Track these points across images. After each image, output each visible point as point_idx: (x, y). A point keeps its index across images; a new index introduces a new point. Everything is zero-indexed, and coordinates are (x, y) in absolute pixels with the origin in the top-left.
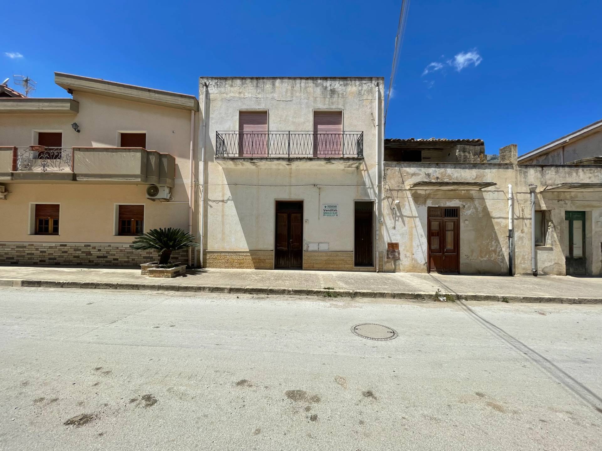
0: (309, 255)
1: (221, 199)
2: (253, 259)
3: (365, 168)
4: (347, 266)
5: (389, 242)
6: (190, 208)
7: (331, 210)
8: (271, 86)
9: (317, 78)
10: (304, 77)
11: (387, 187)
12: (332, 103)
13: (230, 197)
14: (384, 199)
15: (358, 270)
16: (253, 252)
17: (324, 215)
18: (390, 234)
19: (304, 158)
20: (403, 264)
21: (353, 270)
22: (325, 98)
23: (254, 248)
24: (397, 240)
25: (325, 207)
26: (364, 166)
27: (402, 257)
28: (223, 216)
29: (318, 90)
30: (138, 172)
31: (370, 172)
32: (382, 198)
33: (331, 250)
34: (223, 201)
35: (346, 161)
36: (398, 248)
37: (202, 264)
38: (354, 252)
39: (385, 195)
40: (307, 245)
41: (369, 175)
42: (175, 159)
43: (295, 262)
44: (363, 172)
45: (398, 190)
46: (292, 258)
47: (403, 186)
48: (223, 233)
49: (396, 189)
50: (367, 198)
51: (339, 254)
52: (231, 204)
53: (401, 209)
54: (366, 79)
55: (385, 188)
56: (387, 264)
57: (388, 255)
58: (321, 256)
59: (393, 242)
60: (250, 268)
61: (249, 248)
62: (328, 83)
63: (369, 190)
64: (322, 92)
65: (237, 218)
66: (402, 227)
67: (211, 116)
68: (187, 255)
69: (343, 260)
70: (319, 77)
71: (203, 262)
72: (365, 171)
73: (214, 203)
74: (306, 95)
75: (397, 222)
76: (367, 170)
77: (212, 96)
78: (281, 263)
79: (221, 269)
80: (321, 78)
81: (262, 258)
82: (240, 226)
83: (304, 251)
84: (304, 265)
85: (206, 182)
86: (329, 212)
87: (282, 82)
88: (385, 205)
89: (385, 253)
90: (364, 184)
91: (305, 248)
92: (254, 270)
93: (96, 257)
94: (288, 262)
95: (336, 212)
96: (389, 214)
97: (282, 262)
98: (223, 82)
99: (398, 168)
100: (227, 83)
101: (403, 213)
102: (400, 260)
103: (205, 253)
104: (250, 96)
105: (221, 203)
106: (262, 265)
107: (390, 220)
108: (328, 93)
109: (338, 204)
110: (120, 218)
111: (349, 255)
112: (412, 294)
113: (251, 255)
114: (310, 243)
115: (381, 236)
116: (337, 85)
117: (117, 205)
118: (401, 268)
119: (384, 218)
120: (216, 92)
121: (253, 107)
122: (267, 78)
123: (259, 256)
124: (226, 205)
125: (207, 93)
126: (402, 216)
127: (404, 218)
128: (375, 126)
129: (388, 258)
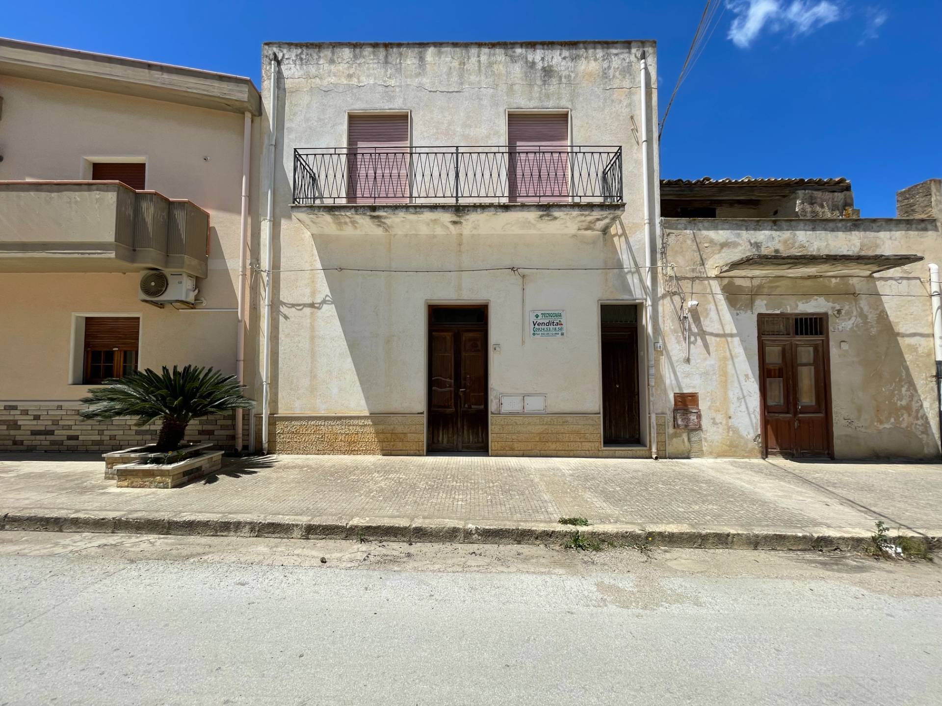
0: (502, 423)
1: (309, 301)
2: (377, 433)
3: (620, 232)
4: (587, 446)
5: (677, 391)
6: (239, 321)
7: (549, 324)
8: (416, 61)
9: (513, 45)
10: (487, 42)
11: (670, 272)
12: (548, 96)
13: (327, 296)
14: (664, 297)
15: (611, 453)
16: (377, 417)
17: (534, 334)
18: (678, 374)
19: (491, 206)
20: (709, 439)
21: (600, 454)
22: (531, 85)
23: (381, 408)
24: (694, 387)
25: (537, 316)
26: (619, 227)
27: (705, 423)
28: (312, 338)
29: (517, 70)
30: (110, 237)
31: (631, 240)
32: (659, 295)
33: (549, 410)
34: (312, 305)
35: (586, 210)
36: (698, 405)
37: (265, 445)
38: (601, 415)
39: (665, 289)
40: (498, 400)
41: (629, 247)
42: (207, 216)
43: (471, 437)
44: (616, 239)
45: (693, 279)
46: (465, 427)
47: (703, 270)
48: (313, 376)
49: (687, 276)
50: (626, 297)
51: (569, 418)
52: (329, 310)
53: (702, 319)
54: (618, 45)
55: (666, 275)
56: (674, 439)
57: (675, 419)
58: (529, 424)
59: (685, 391)
60: (372, 452)
61: (369, 410)
62: (537, 55)
63: (629, 277)
64: (526, 73)
65: (344, 344)
66: (705, 359)
67: (287, 125)
68: (234, 427)
69: (578, 433)
70: (519, 41)
71: (269, 442)
72: (620, 237)
73: (293, 309)
74: (490, 80)
75: (692, 346)
76: (624, 234)
77: (288, 84)
78: (440, 439)
79: (309, 456)
80: (522, 45)
81: (399, 429)
82: (350, 360)
83: (492, 413)
84: (492, 445)
85: (276, 265)
86: (546, 327)
87: (440, 53)
88: (666, 312)
89: (669, 416)
90: (620, 266)
91: (492, 406)
92: (380, 457)
93: (29, 433)
94: (455, 437)
95: (559, 326)
96: (675, 331)
97: (443, 438)
98: (314, 52)
99: (691, 232)
100: (322, 55)
101: (705, 328)
102: (702, 430)
103: (273, 420)
104: (372, 82)
105: (307, 310)
106: (400, 445)
107: (678, 342)
108: (538, 75)
109: (563, 311)
110: (87, 345)
111: (591, 422)
112: (804, 537)
113: (375, 424)
114: (503, 395)
115: (660, 379)
116: (557, 58)
117: (77, 318)
118: (704, 449)
119: (664, 340)
120: (297, 75)
121: (377, 106)
122: (408, 44)
123: (392, 427)
124: (319, 313)
125: (279, 78)
126: (703, 334)
127: (707, 337)
128: (640, 142)
129: (676, 426)
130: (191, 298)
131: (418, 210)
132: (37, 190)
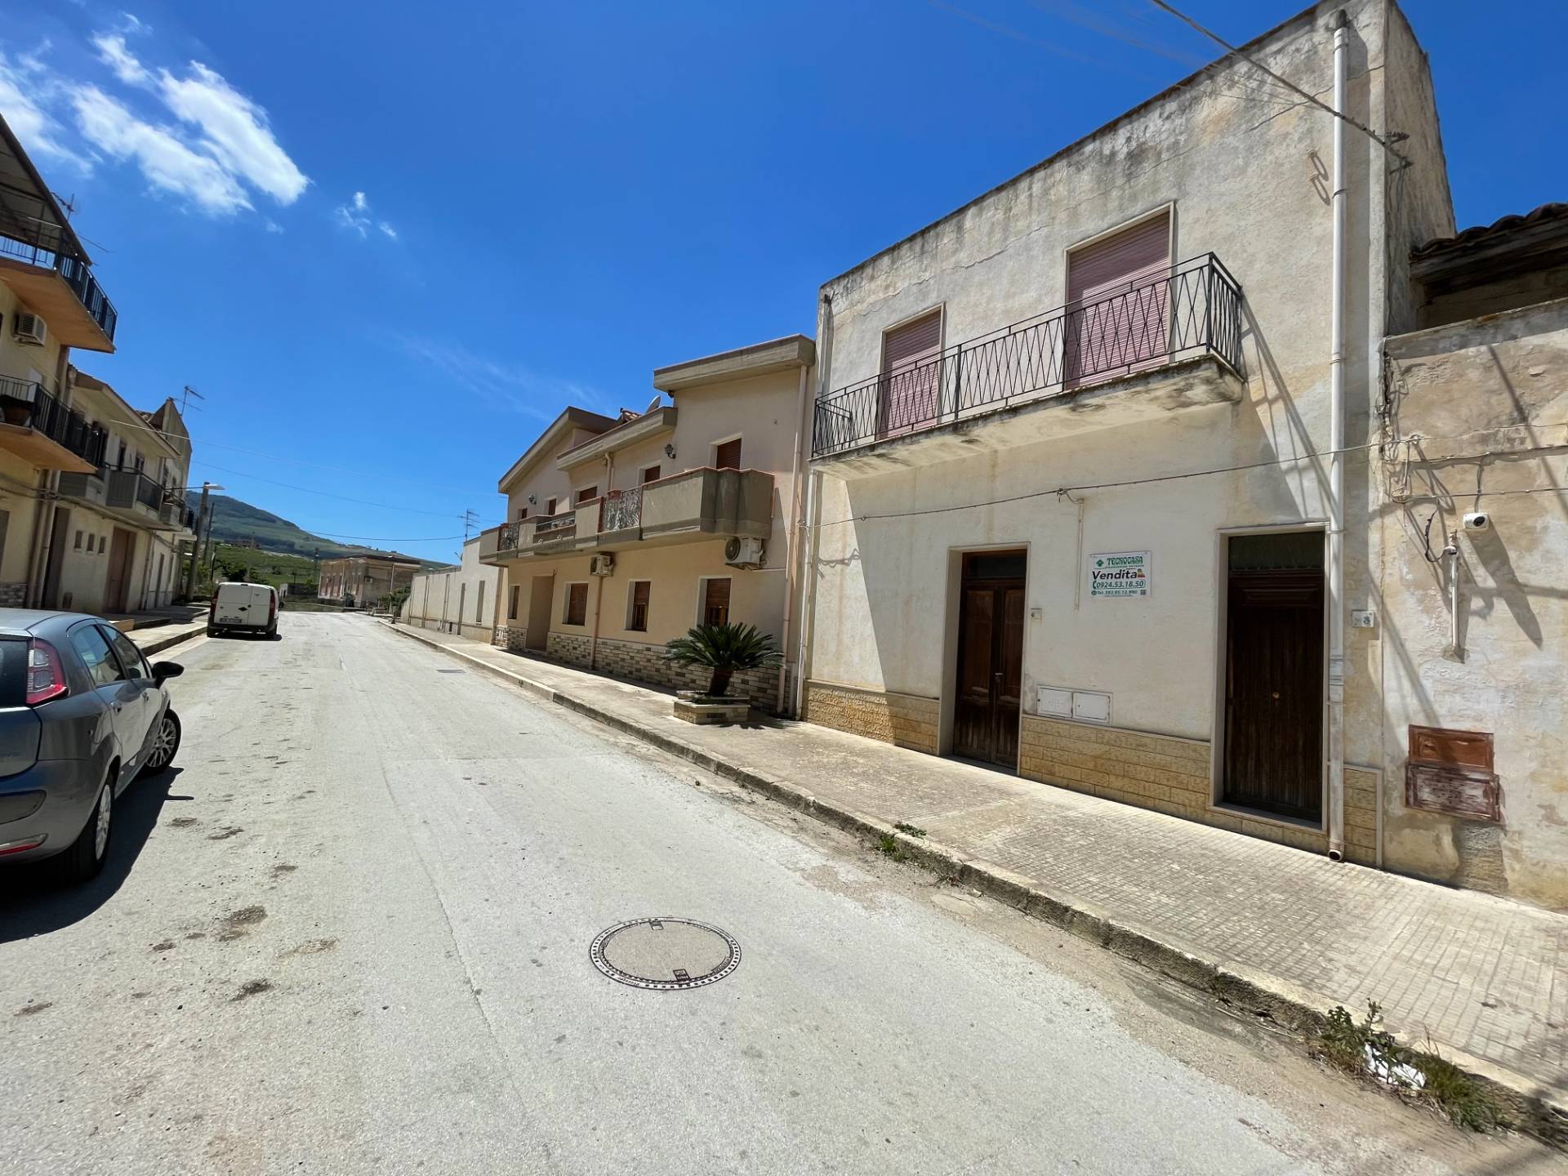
0: (1039, 729)
1: (841, 557)
2: (893, 716)
3: (1273, 391)
4: (1181, 796)
5: (1421, 721)
6: (787, 580)
7: (1120, 575)
8: (953, 236)
9: (1081, 144)
10: (1041, 161)
11: (1402, 453)
12: (1134, 198)
13: (855, 550)
14: (1384, 511)
15: (1231, 822)
16: (894, 697)
17: (1094, 593)
18: (1427, 684)
19: (994, 413)
20: (1526, 852)
21: (1208, 816)
22: (1106, 194)
23: (897, 686)
24: (1478, 719)
25: (1100, 563)
26: (1270, 382)
27: (1511, 810)
28: (841, 598)
29: (1085, 180)
30: (698, 513)
31: (1300, 404)
32: (1372, 507)
33: (1117, 720)
34: (842, 562)
35: (1137, 385)
36: (1490, 764)
37: (799, 711)
38: (1213, 744)
39: (1388, 493)
40: (1034, 694)
41: (1295, 418)
42: (772, 478)
43: (1009, 745)
44: (1262, 411)
45: (1482, 461)
46: (1002, 730)
47: (1524, 434)
48: (840, 642)
49: (1466, 454)
50: (1281, 518)
52: (856, 566)
53: (1512, 555)
54: (1284, 31)
55: (1393, 462)
56: (1407, 831)
57: (1410, 784)
58: (1079, 738)
59: (1447, 724)
60: (880, 737)
61: (886, 685)
62: (1119, 143)
63: (1292, 482)
64: (1099, 177)
65: (866, 604)
66: (1524, 653)
67: (833, 366)
68: (777, 687)
69: (1164, 768)
70: (1088, 134)
71: (802, 708)
72: (1271, 402)
73: (828, 567)
74: (1044, 216)
75: (1473, 621)
76: (1284, 396)
77: (836, 321)
78: (970, 740)
79: (831, 730)
80: (1093, 137)
81: (913, 716)
82: (870, 624)
83: (1025, 712)
84: (1023, 761)
85: (818, 522)
86: (1114, 580)
87: (981, 210)
88: (1390, 544)
89: (1396, 779)
90: (1269, 457)
91: (1026, 702)
92: (890, 746)
94: (988, 741)
95: (1138, 579)
96: (1418, 585)
97: (973, 740)
98: (857, 277)
99: (1483, 348)
100: (864, 276)
101: (1521, 577)
102: (1503, 828)
103: (807, 685)
104: (906, 284)
105: (839, 567)
106: (912, 736)
107: (1427, 611)
108: (1119, 169)
109: (1146, 552)
110: (708, 603)
111: (1193, 755)
113: (889, 704)
114: (1045, 687)
115: (1366, 693)
116: (1154, 127)
117: (702, 580)
118: (1508, 875)
119: (1382, 605)
120: (843, 307)
121: (910, 312)
122: (946, 217)
123: (906, 711)
124: (848, 570)
125: (829, 317)
126: (1515, 593)
127: (1531, 599)
128: (1328, 199)
129: (1412, 800)
130: (755, 559)
131: (914, 439)
132: (671, 484)
